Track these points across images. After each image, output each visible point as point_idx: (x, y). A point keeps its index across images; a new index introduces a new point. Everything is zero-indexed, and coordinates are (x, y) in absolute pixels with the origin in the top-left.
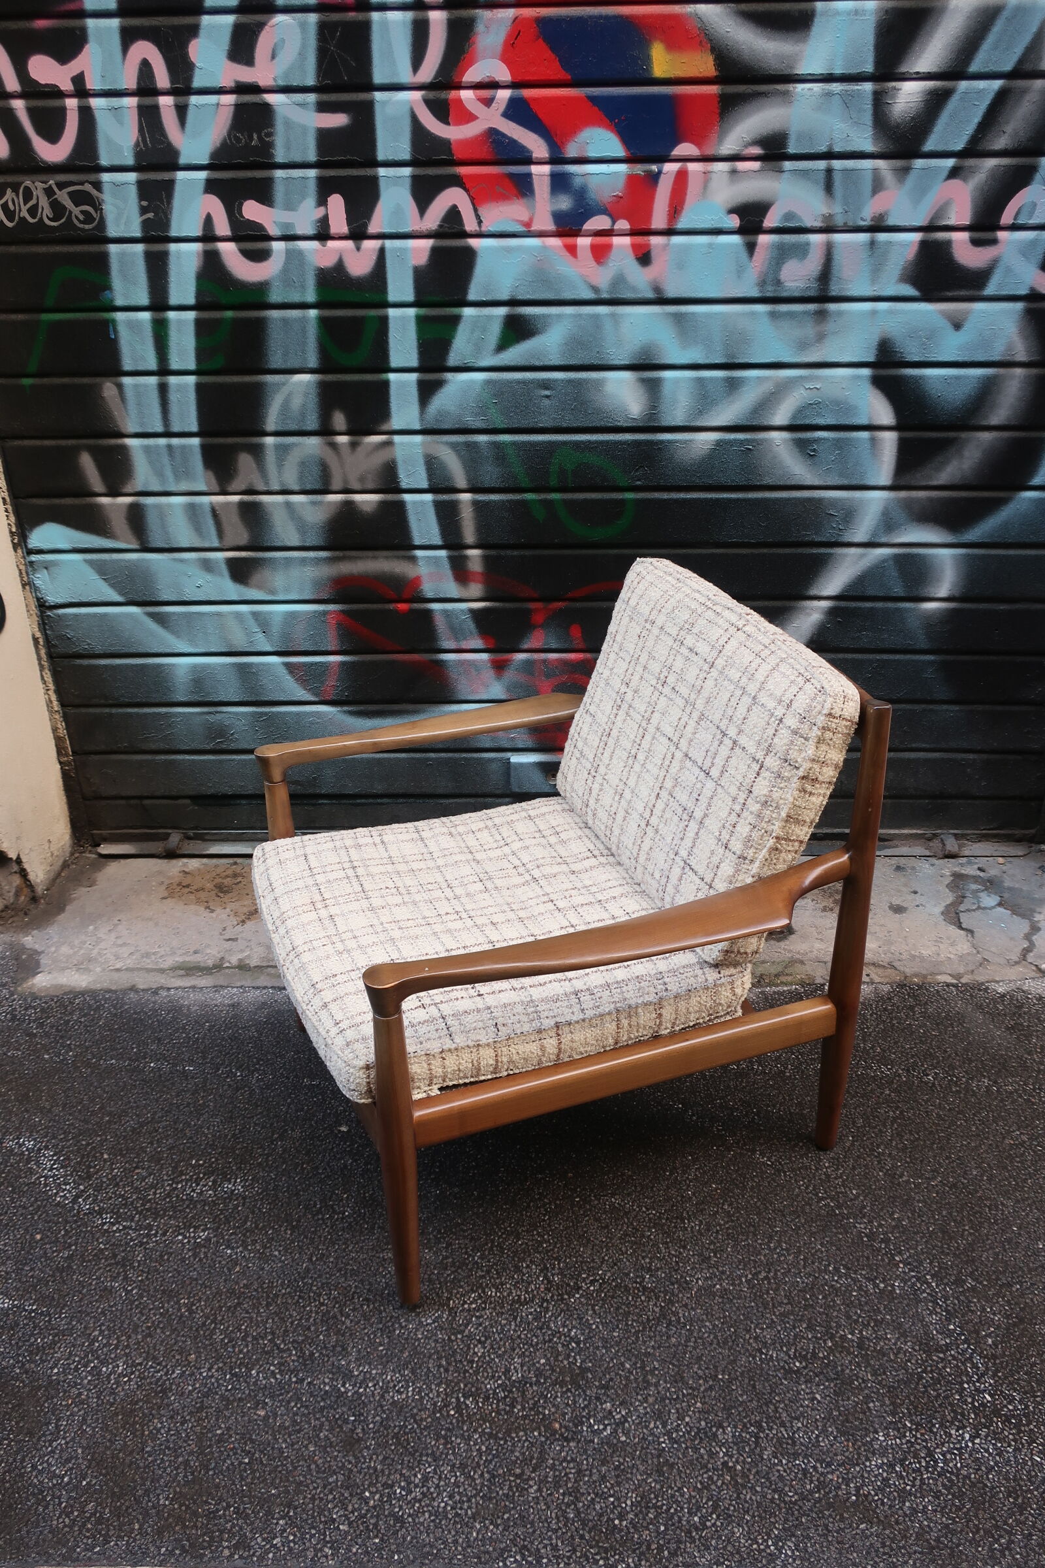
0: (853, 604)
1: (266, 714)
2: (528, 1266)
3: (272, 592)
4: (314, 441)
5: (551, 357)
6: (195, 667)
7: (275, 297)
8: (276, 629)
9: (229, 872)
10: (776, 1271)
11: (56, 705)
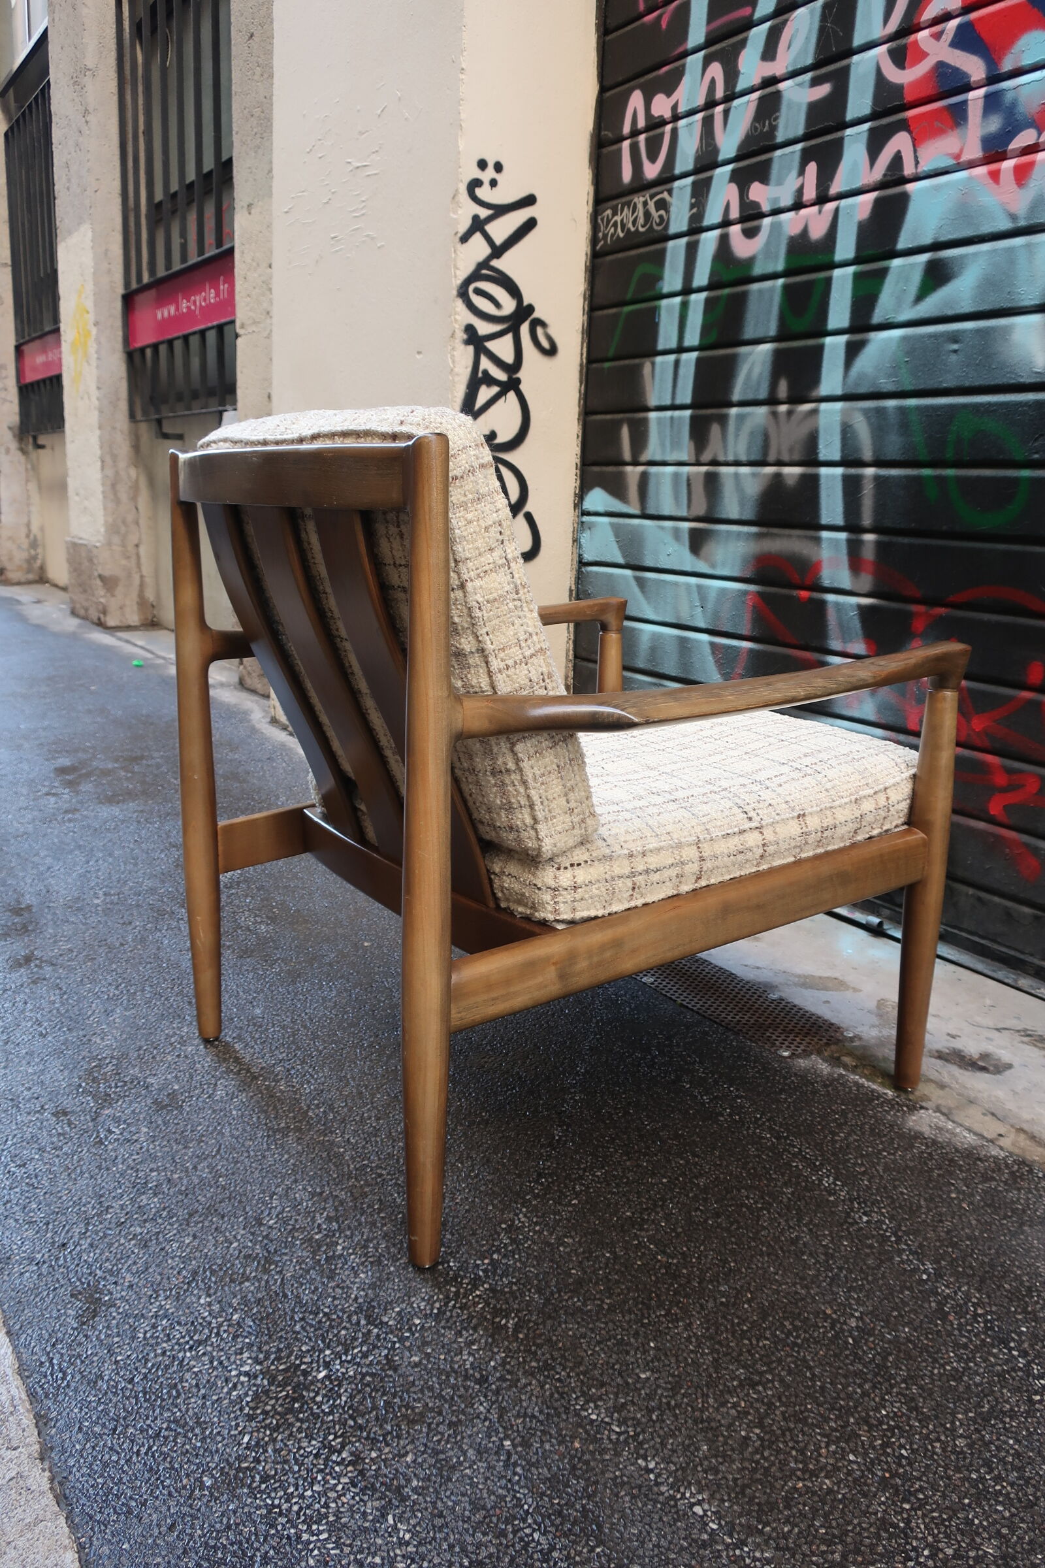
4: (763, 410)
5: (963, 304)
7: (757, 270)
8: (710, 605)
11: (571, 657)
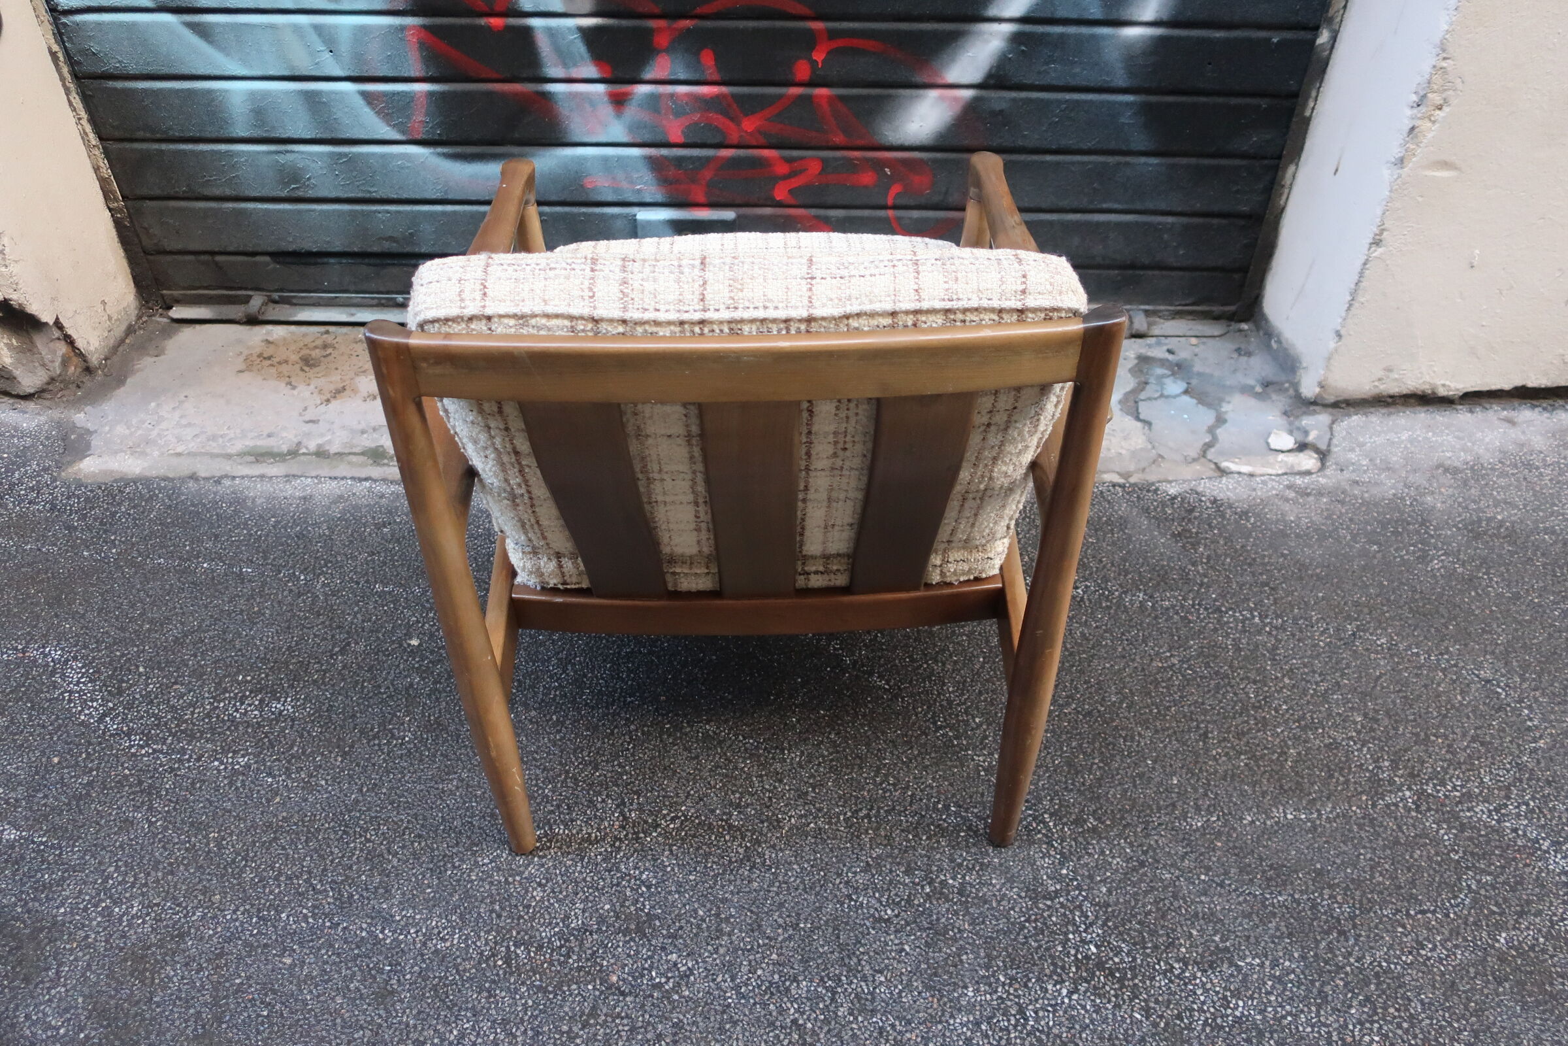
1: (346, 155)
2: (603, 801)
3: (335, 0)
8: (344, 48)
9: (319, 342)
10: (879, 808)
11: (93, 139)
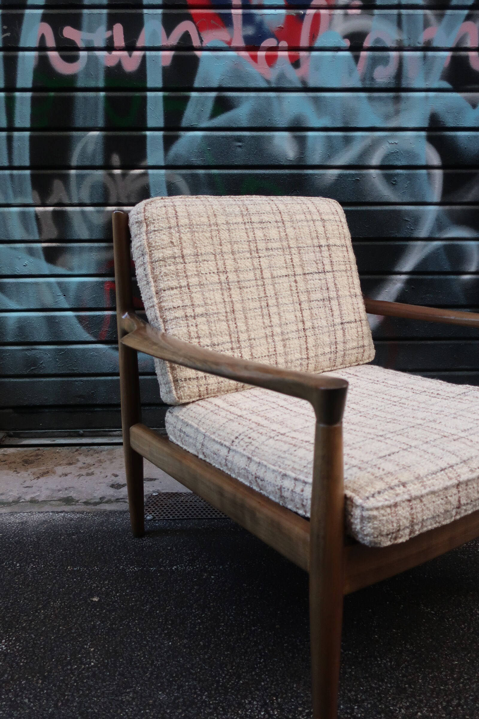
0: (421, 277)
1: (63, 350)
3: (71, 269)
4: (100, 172)
5: (242, 122)
6: (20, 318)
7: (80, 84)
8: (72, 293)
9: (34, 454)
